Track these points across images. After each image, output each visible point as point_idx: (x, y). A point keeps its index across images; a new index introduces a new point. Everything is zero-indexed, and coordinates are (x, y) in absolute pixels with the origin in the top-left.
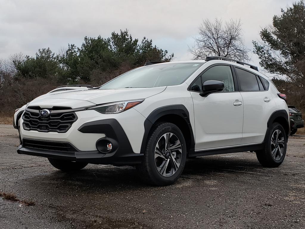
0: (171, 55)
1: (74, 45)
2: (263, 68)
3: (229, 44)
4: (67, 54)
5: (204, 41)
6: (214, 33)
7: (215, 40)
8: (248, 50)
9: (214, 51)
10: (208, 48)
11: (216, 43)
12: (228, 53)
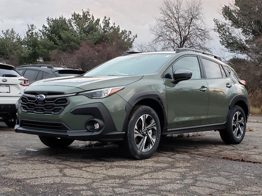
0: (135, 36)
1: (33, 24)
2: (224, 46)
3: (190, 23)
4: (28, 35)
5: (165, 21)
6: (175, 12)
7: (176, 19)
8: (210, 30)
9: (176, 31)
10: (169, 27)
11: (177, 22)
12: (189, 32)
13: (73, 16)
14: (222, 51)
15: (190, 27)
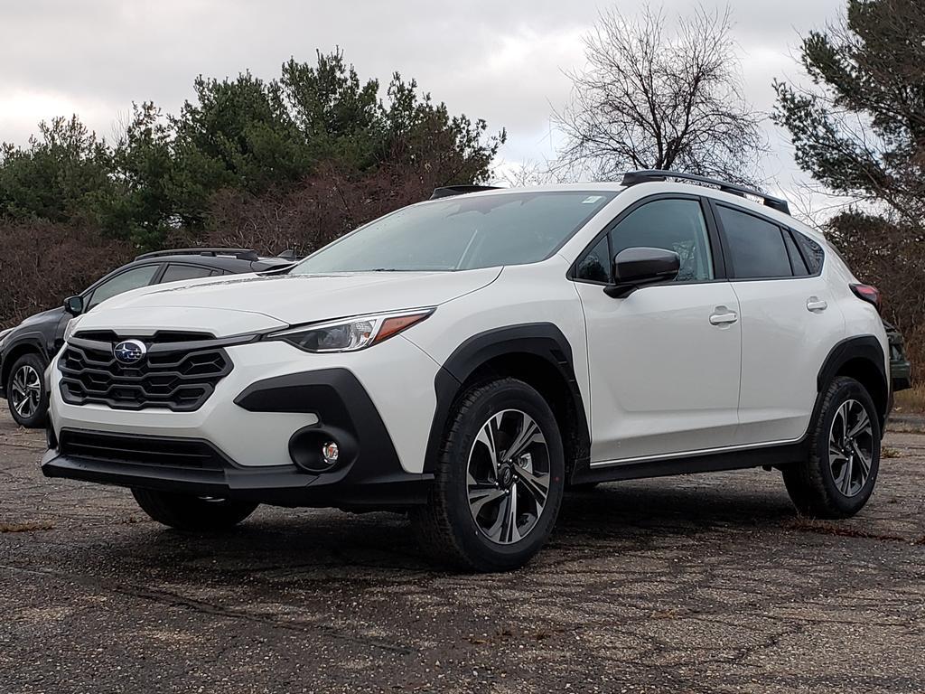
0: (498, 137)
1: (151, 103)
3: (692, 94)
4: (132, 137)
5: (604, 87)
6: (639, 55)
7: (641, 80)
9: (640, 120)
10: (617, 108)
11: (646, 92)
12: (687, 126)
13: (285, 70)
14: (803, 190)
15: (692, 108)
